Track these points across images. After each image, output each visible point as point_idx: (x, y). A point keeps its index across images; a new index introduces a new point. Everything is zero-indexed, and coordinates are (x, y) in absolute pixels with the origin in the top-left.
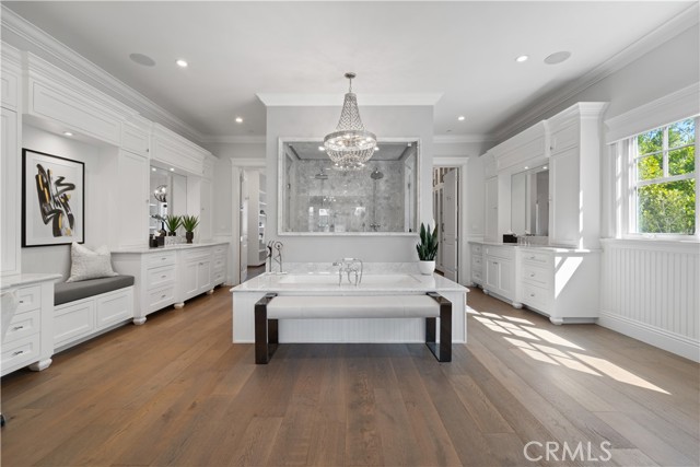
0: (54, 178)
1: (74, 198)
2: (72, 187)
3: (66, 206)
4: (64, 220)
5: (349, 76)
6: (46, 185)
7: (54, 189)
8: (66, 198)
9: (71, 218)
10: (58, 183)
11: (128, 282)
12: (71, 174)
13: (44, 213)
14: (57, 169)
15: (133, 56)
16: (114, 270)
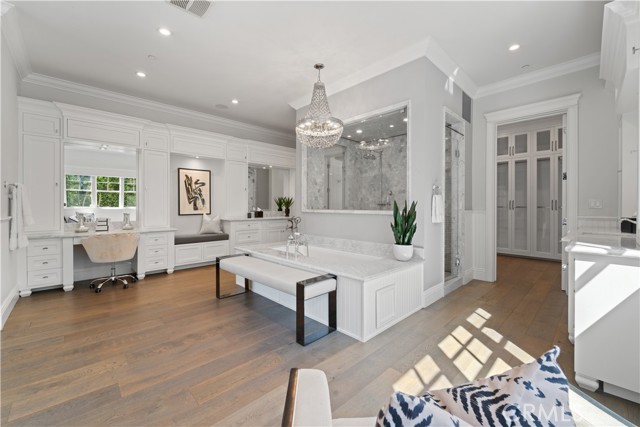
0: (194, 181)
1: (205, 190)
2: (203, 184)
3: (200, 195)
4: (199, 203)
5: (317, 67)
6: (190, 185)
7: (194, 186)
8: (200, 190)
9: (203, 201)
10: (196, 183)
11: (225, 237)
12: (203, 177)
13: (189, 199)
14: (195, 176)
15: (217, 106)
16: (222, 230)
